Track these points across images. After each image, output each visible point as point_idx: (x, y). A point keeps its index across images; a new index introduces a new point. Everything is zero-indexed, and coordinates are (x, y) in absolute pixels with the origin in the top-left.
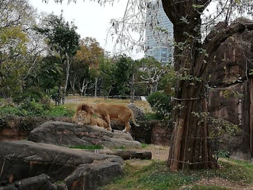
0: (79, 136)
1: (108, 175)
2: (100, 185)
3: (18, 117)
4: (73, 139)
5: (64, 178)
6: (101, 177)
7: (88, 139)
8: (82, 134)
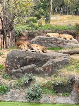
0: (52, 43)
1: (62, 64)
2: (58, 69)
3: (27, 31)
4: (49, 45)
5: (42, 66)
6: (59, 65)
7: (56, 44)
8: (53, 42)
